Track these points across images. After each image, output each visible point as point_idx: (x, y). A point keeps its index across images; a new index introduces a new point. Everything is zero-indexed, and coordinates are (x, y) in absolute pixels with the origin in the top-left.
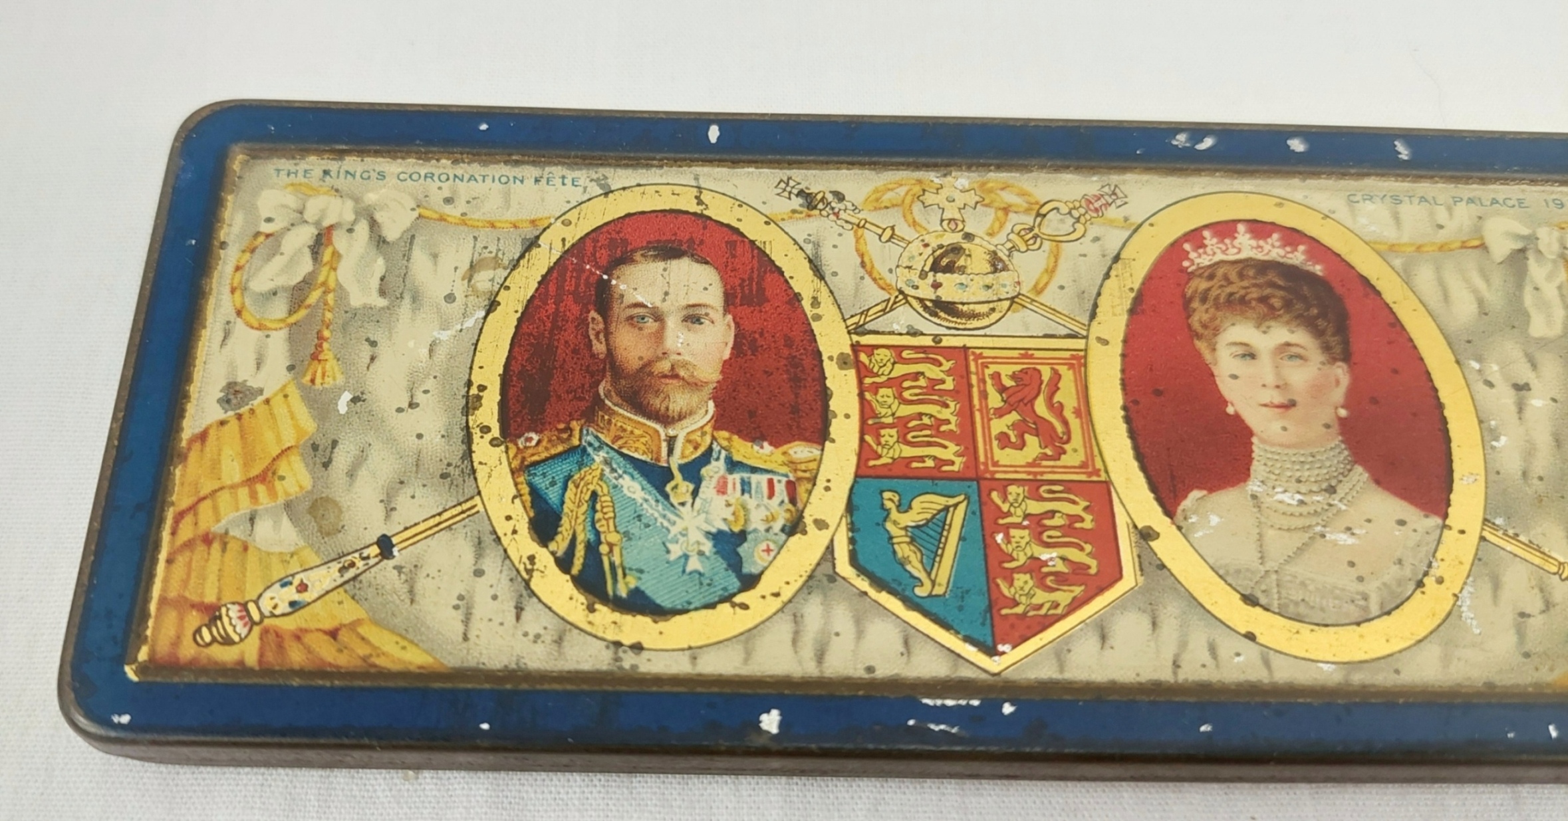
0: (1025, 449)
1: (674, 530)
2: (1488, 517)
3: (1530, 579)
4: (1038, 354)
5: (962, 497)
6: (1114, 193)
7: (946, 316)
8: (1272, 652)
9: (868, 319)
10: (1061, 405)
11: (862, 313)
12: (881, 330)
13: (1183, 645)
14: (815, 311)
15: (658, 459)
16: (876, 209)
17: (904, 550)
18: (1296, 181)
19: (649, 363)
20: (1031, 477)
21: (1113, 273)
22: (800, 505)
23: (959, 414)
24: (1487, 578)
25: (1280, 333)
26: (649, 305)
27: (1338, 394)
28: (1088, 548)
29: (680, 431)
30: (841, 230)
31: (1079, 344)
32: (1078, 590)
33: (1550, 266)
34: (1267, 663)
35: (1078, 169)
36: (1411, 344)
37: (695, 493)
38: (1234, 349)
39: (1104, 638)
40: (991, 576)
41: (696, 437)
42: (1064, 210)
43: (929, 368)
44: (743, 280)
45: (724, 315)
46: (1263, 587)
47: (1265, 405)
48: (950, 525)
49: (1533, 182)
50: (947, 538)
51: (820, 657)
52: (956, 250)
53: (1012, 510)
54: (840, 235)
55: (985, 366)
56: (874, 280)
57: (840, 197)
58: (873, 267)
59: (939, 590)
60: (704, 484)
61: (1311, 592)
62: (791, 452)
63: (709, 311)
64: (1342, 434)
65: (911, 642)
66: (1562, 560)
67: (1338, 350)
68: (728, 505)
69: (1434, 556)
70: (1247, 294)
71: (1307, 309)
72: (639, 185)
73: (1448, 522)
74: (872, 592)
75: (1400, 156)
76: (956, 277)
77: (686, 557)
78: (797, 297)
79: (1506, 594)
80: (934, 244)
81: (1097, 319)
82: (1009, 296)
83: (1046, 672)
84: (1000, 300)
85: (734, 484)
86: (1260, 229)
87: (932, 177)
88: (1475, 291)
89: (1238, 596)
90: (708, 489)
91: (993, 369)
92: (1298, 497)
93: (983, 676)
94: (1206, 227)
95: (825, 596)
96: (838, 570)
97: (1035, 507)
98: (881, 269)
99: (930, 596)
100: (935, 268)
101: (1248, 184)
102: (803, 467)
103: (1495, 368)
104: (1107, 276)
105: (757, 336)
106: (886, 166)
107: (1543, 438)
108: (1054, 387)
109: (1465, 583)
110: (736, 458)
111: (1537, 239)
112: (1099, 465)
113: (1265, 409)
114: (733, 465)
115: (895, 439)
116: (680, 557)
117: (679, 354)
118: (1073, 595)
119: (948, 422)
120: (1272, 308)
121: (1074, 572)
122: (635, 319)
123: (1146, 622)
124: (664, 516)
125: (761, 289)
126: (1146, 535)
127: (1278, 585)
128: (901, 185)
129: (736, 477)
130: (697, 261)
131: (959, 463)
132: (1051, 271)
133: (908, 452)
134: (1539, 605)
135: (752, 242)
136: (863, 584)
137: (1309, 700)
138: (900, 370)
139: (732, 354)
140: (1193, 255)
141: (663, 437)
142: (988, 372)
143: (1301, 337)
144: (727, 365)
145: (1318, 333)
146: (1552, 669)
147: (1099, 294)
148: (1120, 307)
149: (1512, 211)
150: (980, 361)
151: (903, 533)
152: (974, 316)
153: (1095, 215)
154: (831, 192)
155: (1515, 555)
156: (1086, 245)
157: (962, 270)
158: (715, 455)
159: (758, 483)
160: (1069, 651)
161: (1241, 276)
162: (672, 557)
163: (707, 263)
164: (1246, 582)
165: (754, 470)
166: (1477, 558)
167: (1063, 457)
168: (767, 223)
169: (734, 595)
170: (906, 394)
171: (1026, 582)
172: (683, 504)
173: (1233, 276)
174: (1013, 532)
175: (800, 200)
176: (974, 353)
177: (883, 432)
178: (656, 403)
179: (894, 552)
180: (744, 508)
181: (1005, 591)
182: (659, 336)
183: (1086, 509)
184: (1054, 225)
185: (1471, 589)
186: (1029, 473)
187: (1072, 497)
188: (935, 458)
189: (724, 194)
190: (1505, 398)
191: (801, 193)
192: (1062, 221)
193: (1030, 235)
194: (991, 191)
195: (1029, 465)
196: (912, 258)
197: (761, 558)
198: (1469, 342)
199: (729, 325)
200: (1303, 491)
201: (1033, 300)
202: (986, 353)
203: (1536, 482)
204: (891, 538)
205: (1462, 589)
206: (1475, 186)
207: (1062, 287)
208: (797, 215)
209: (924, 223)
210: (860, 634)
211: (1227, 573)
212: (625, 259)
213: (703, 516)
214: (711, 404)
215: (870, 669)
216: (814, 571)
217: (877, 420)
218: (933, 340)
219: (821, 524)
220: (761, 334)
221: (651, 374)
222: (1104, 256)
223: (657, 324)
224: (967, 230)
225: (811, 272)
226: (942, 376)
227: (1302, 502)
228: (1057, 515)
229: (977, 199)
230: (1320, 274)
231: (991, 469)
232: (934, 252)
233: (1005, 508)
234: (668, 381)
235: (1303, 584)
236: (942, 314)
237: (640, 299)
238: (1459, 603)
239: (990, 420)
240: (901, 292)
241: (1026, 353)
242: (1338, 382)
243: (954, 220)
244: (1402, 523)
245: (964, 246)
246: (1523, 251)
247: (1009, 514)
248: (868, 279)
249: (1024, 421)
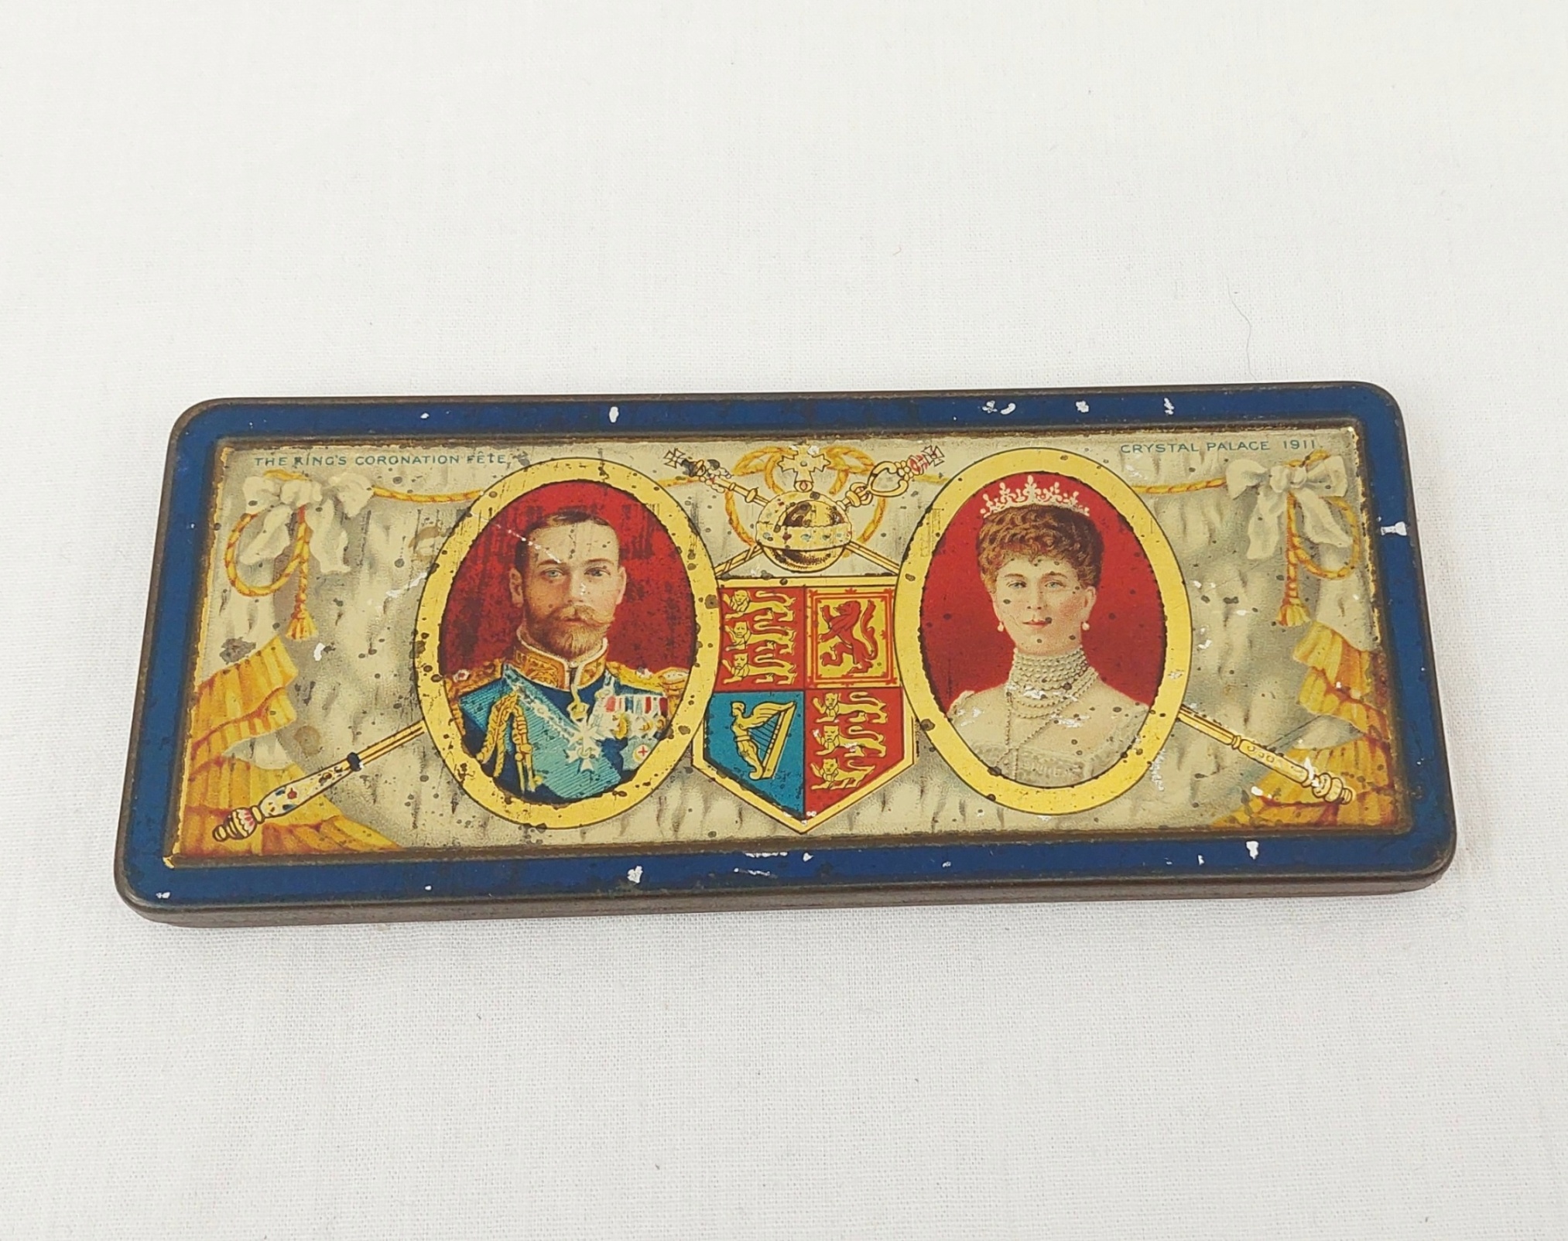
0: (842, 665)
1: (572, 740)
2: (1185, 703)
3: (1209, 749)
4: (859, 590)
5: (792, 704)
6: (934, 454)
7: (792, 562)
8: (1005, 809)
9: (732, 566)
10: (873, 629)
11: (727, 562)
12: (741, 575)
13: (941, 806)
14: (691, 561)
15: (562, 687)
16: (744, 474)
17: (745, 746)
18: (1080, 437)
19: (557, 610)
20: (844, 686)
21: (925, 521)
22: (669, 717)
23: (795, 640)
24: (1176, 749)
25: (1048, 565)
26: (559, 562)
27: (1085, 613)
28: (881, 738)
29: (580, 664)
30: (715, 493)
31: (892, 580)
32: (870, 769)
33: (1276, 498)
34: (1000, 816)
35: (905, 435)
36: (1149, 569)
37: (590, 712)
38: (1010, 580)
39: (884, 803)
40: (807, 761)
41: (592, 667)
42: (893, 469)
43: (776, 605)
44: (634, 537)
45: (619, 567)
46: (1006, 762)
47: (1027, 623)
48: (780, 726)
49: (1274, 427)
50: (777, 735)
51: (676, 827)
52: (804, 507)
53: (828, 711)
54: (714, 497)
55: (819, 601)
56: (739, 534)
57: (715, 464)
58: (738, 523)
59: (767, 774)
60: (597, 703)
61: (1041, 764)
62: (665, 676)
63: (606, 564)
64: (1082, 643)
65: (743, 812)
66: (1236, 733)
67: (1091, 577)
68: (615, 719)
69: (1138, 734)
70: (1027, 534)
71: (1072, 545)
72: (553, 460)
73: (1153, 708)
74: (718, 778)
75: (1167, 411)
76: (802, 530)
77: (581, 760)
78: (678, 550)
79: (1188, 760)
80: (787, 503)
81: (908, 560)
82: (842, 544)
83: (840, 829)
84: (835, 547)
85: (620, 703)
86: (1044, 479)
87: (790, 445)
88: (1209, 524)
89: (987, 768)
90: (599, 708)
91: (824, 603)
92: (1042, 693)
93: (794, 834)
94: (1003, 479)
95: (683, 783)
96: (694, 764)
97: (845, 709)
98: (745, 525)
99: (761, 778)
100: (787, 523)
101: (1041, 441)
102: (674, 687)
103: (1213, 585)
104: (920, 524)
105: (644, 583)
106: (753, 438)
107: (1240, 640)
108: (869, 615)
109: (1158, 754)
110: (622, 683)
111: (1270, 476)
112: (896, 674)
113: (1027, 626)
114: (620, 688)
115: (745, 661)
116: (576, 760)
117: (581, 601)
118: (866, 773)
119: (786, 646)
120: (1045, 545)
121: (868, 756)
122: (547, 574)
123: (917, 789)
124: (565, 730)
125: (649, 545)
126: (925, 726)
127: (1017, 760)
128: (766, 453)
129: (623, 697)
130: (599, 523)
131: (791, 676)
132: (876, 522)
133: (754, 671)
134: (1213, 768)
135: (644, 505)
136: (712, 773)
137: (1024, 842)
138: (755, 606)
139: (623, 600)
140: (989, 504)
141: (566, 668)
142: (820, 605)
143: (1064, 568)
144: (619, 610)
145: (1076, 563)
146: (1213, 815)
147: (912, 539)
148: (926, 550)
149: (1254, 453)
150: (815, 597)
151: (745, 733)
152: (815, 561)
153: (917, 473)
154: (709, 461)
155: (1201, 732)
156: (908, 500)
157: (808, 524)
158: (606, 681)
159: (639, 701)
160: (858, 814)
161: (1024, 520)
162: (570, 760)
163: (606, 524)
164: (995, 758)
165: (636, 691)
166: (1171, 734)
167: (870, 669)
168: (656, 489)
169: (616, 786)
170: (757, 626)
171: (832, 765)
172: (580, 720)
173: (1018, 521)
174: (826, 728)
175: (684, 469)
176: (810, 591)
177: (736, 656)
178: (562, 642)
179: (738, 748)
180: (627, 721)
181: (817, 773)
182: (566, 587)
183: (882, 709)
184: (884, 483)
185: (1162, 758)
186: (843, 683)
187: (873, 700)
188: (774, 675)
189: (622, 465)
190: (1217, 608)
191: (685, 462)
192: (890, 479)
193: (864, 492)
194: (836, 456)
195: (844, 677)
196: (769, 515)
197: (638, 758)
198: (1196, 565)
199: (622, 576)
200: (1046, 688)
201: (860, 546)
202: (820, 591)
203: (1228, 675)
204: (736, 737)
205: (1156, 757)
206: (1227, 433)
207: (884, 535)
208: (681, 481)
209: (781, 485)
210: (707, 809)
211: (981, 752)
212: (540, 524)
213: (595, 728)
214: (605, 641)
215: (712, 834)
216: (676, 765)
217: (732, 648)
218: (781, 582)
219: (684, 730)
220: (648, 582)
221: (558, 619)
222: (920, 507)
223: (564, 577)
224: (814, 490)
225: (690, 529)
226: (785, 610)
227: (1044, 697)
228: (861, 714)
229: (826, 463)
230: (1087, 514)
231: (815, 681)
232: (787, 509)
233: (822, 710)
234: (571, 623)
235: (1036, 758)
236: (789, 561)
237: (552, 557)
238: (1151, 768)
239: (818, 643)
240: (759, 543)
241: (851, 590)
242: (1086, 602)
243: (805, 481)
244: (1117, 710)
245: (811, 503)
246: (1256, 487)
247: (825, 715)
248: (734, 534)
249: (843, 643)
